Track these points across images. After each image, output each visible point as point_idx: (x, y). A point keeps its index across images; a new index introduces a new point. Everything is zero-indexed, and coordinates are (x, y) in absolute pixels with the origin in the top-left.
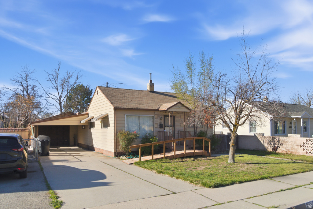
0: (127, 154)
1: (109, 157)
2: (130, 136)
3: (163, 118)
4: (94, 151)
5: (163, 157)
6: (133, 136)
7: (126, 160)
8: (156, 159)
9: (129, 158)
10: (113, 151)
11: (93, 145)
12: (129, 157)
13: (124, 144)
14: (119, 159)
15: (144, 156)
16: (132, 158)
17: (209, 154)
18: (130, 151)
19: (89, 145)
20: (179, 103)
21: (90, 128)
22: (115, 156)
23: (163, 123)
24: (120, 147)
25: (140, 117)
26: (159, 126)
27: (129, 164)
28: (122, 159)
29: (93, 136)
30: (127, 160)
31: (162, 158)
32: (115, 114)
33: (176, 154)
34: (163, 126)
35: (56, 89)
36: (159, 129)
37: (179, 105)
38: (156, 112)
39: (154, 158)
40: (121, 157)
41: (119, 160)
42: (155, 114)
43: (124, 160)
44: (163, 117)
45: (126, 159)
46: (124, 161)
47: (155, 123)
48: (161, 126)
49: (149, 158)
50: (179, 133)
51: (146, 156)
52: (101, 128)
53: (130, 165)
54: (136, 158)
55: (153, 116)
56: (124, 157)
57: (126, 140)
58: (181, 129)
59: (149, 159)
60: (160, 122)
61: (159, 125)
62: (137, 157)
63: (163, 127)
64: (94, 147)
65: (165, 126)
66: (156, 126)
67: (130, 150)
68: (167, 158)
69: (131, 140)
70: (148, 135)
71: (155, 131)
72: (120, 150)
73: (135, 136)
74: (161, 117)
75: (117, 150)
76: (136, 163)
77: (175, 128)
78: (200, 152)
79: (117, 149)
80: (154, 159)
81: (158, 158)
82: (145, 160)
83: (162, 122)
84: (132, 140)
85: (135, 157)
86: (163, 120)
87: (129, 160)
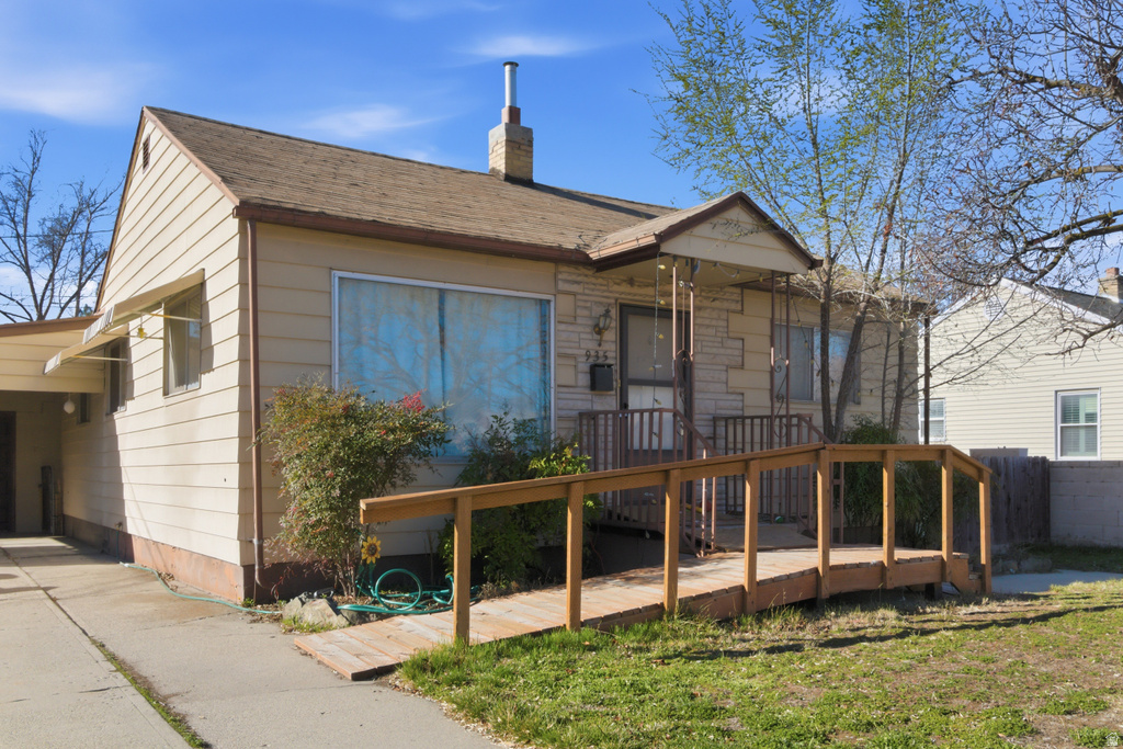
0: (347, 579)
1: (201, 607)
2: (374, 435)
3: (614, 324)
4: (129, 558)
5: (660, 607)
6: (393, 430)
7: (328, 628)
8: (608, 624)
9: (361, 617)
10: (231, 553)
11: (122, 524)
12: (364, 604)
13: (317, 493)
14: (278, 619)
15: (491, 596)
16: (381, 616)
17: (982, 578)
18: (372, 550)
19: (104, 525)
20: (741, 200)
21: (114, 409)
22: (248, 594)
23: (612, 357)
24: (282, 522)
25: (451, 303)
26: (584, 380)
27: (358, 677)
28: (295, 626)
29: (126, 460)
30: (337, 634)
31: (655, 613)
32: (251, 257)
33: (759, 577)
34: (616, 376)
35: (21, 266)
36: (584, 401)
37: (737, 214)
38: (566, 273)
39: (585, 615)
40: (293, 607)
41: (273, 627)
42: (562, 286)
43: (313, 630)
44: (614, 313)
45: (336, 620)
46: (313, 642)
47: (559, 355)
48: (598, 377)
49: (539, 609)
50: (721, 430)
51: (507, 593)
52: (166, 393)
53: (367, 687)
54: (418, 610)
55: (544, 304)
56: (315, 609)
57: (337, 462)
58: (729, 406)
59: (540, 627)
60: (592, 346)
61: (584, 367)
62: (425, 605)
63: (617, 384)
64: (128, 537)
65: (626, 382)
66: (567, 376)
67: (369, 546)
68: (691, 608)
69: (381, 461)
70: (512, 437)
71: (558, 409)
72: (289, 545)
73: (413, 429)
74: (601, 310)
75: (261, 548)
76: (425, 669)
77: (697, 396)
78: (921, 560)
79: (261, 538)
80: (592, 623)
81: (621, 608)
82: (512, 633)
83: (606, 347)
84: (391, 467)
85: (409, 607)
86: (611, 336)
87: (361, 630)
